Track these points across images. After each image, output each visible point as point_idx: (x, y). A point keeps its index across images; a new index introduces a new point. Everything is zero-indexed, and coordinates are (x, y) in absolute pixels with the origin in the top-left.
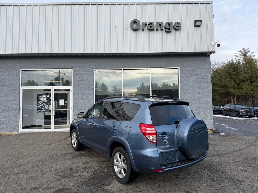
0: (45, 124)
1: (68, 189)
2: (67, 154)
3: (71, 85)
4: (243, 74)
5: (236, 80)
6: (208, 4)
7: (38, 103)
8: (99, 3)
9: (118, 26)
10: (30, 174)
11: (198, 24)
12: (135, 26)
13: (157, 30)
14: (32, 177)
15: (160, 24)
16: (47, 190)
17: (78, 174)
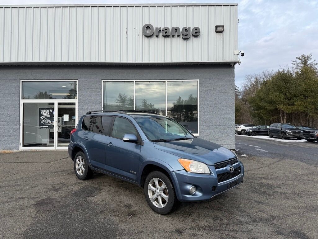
0: (50, 143)
1: (52, 199)
2: (64, 171)
3: (77, 99)
4: (295, 88)
5: (287, 94)
6: (232, 6)
7: (40, 119)
8: (108, 4)
9: (129, 32)
10: (20, 187)
11: (219, 29)
12: (148, 32)
13: (173, 36)
14: (22, 190)
15: (176, 30)
16: (32, 199)
17: (67, 188)
